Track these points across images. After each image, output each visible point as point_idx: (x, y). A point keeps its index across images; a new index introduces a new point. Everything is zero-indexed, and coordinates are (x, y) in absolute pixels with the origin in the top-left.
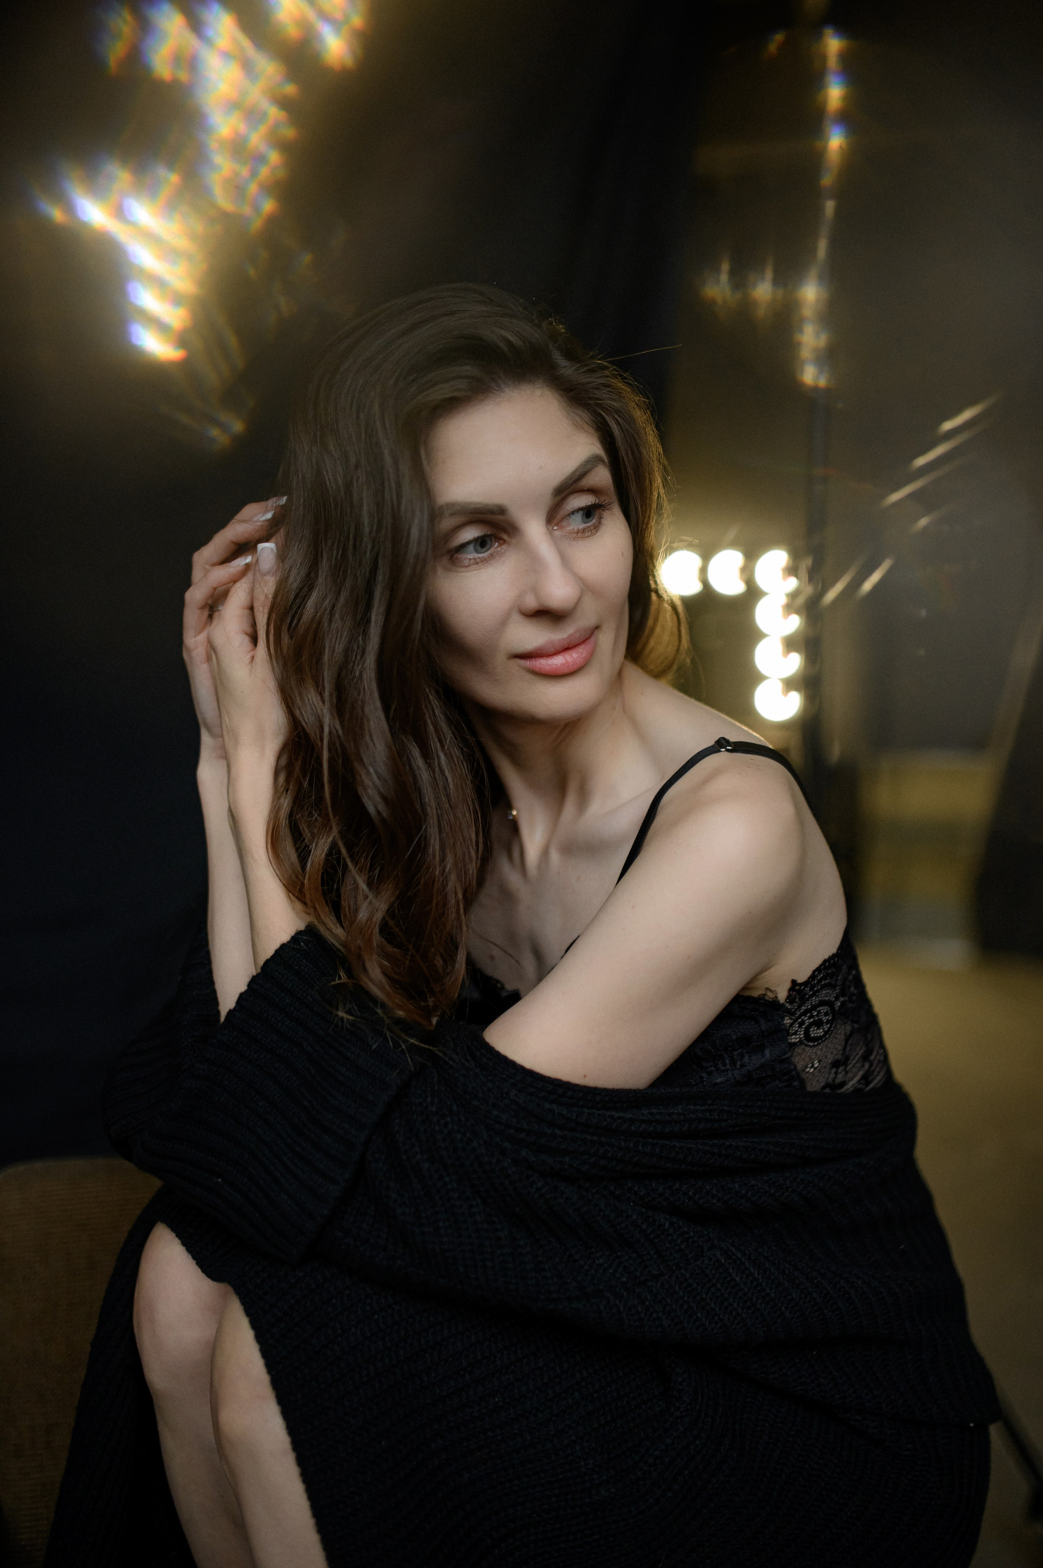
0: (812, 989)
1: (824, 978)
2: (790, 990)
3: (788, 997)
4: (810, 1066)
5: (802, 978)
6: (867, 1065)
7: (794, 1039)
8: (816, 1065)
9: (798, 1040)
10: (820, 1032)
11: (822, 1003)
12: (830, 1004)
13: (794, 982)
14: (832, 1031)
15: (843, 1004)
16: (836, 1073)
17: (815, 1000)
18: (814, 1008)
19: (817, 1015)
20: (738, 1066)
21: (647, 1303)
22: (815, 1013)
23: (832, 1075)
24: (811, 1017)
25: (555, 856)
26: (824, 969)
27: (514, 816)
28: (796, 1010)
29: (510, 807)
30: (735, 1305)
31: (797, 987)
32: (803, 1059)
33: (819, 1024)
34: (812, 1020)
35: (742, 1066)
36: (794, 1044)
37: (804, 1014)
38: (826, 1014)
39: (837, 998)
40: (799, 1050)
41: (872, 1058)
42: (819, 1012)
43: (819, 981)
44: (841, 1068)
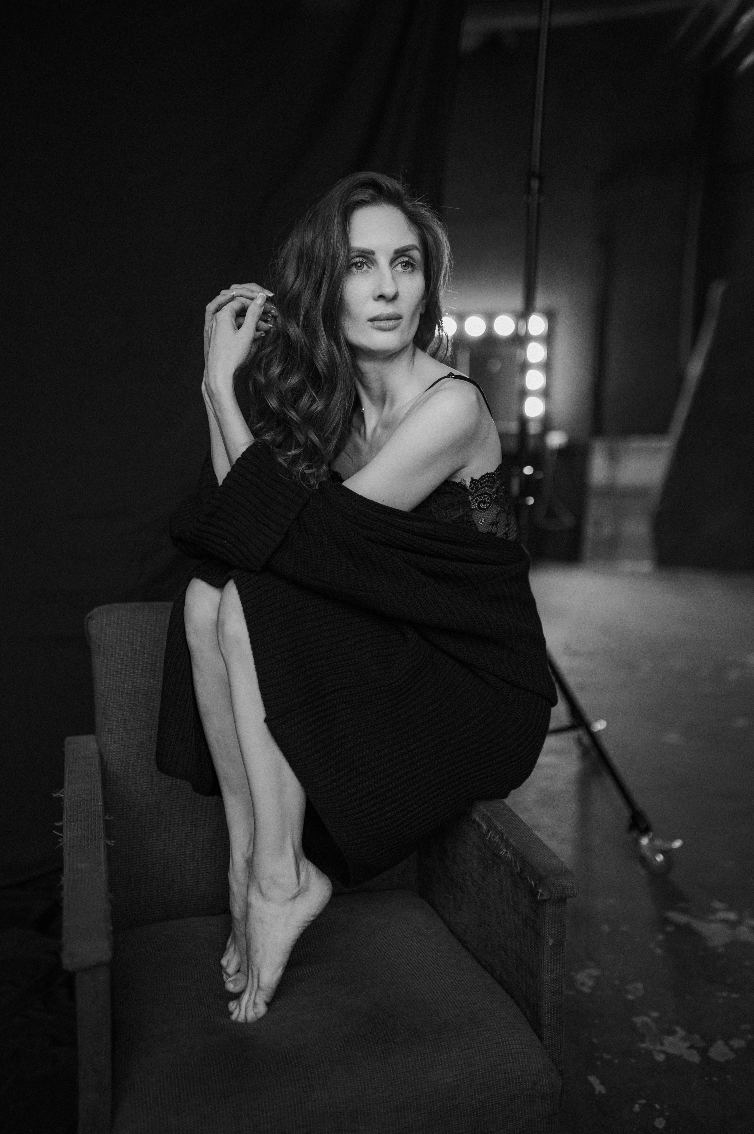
0: (481, 484)
1: (488, 482)
2: (471, 482)
3: (470, 486)
4: (480, 521)
5: (477, 477)
6: (507, 529)
7: (473, 507)
8: (483, 522)
9: (475, 508)
10: (485, 506)
11: (486, 493)
12: (490, 495)
13: (472, 478)
14: (491, 508)
15: (496, 498)
16: (492, 527)
17: (482, 491)
18: (482, 494)
19: (484, 498)
20: (449, 516)
21: (399, 600)
22: (483, 497)
23: (490, 528)
24: (481, 498)
25: (379, 430)
26: (487, 477)
27: (363, 411)
28: (474, 493)
29: (362, 408)
30: (437, 610)
31: (474, 482)
32: (477, 517)
33: (485, 503)
34: (481, 500)
35: (450, 516)
36: (473, 509)
37: (478, 496)
38: (488, 499)
39: (494, 494)
40: (476, 512)
41: (510, 526)
42: (484, 497)
43: (485, 482)
44: (495, 526)
